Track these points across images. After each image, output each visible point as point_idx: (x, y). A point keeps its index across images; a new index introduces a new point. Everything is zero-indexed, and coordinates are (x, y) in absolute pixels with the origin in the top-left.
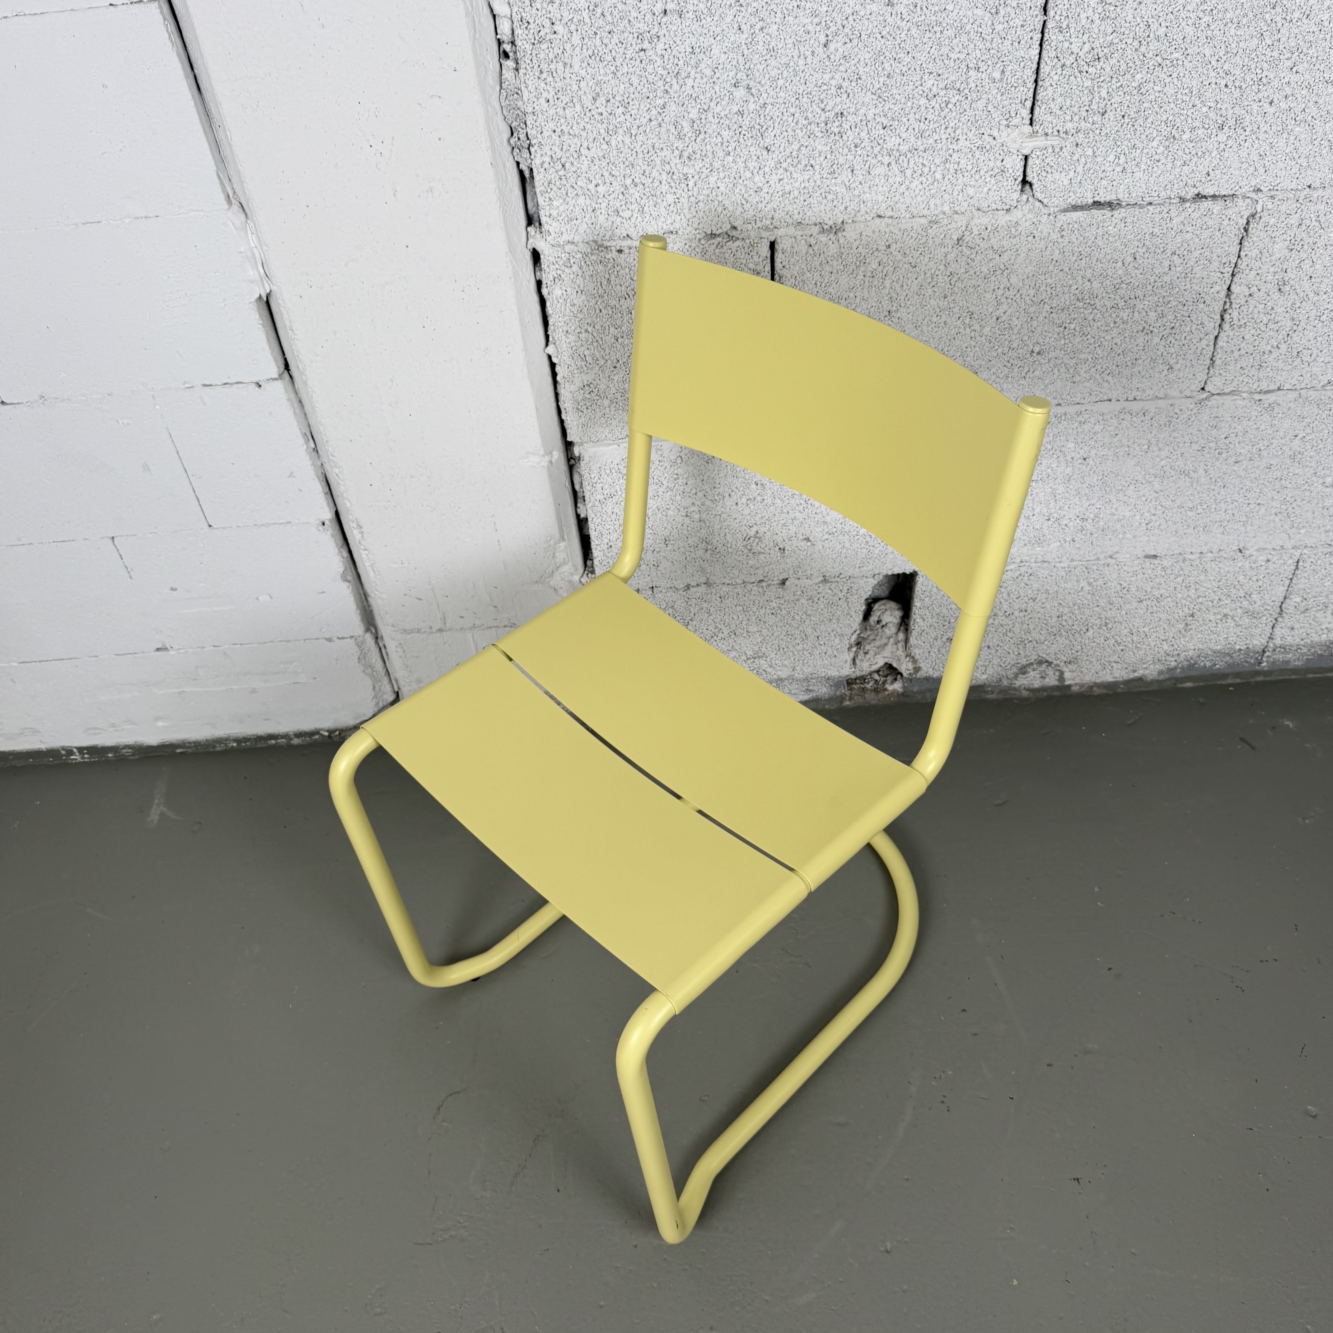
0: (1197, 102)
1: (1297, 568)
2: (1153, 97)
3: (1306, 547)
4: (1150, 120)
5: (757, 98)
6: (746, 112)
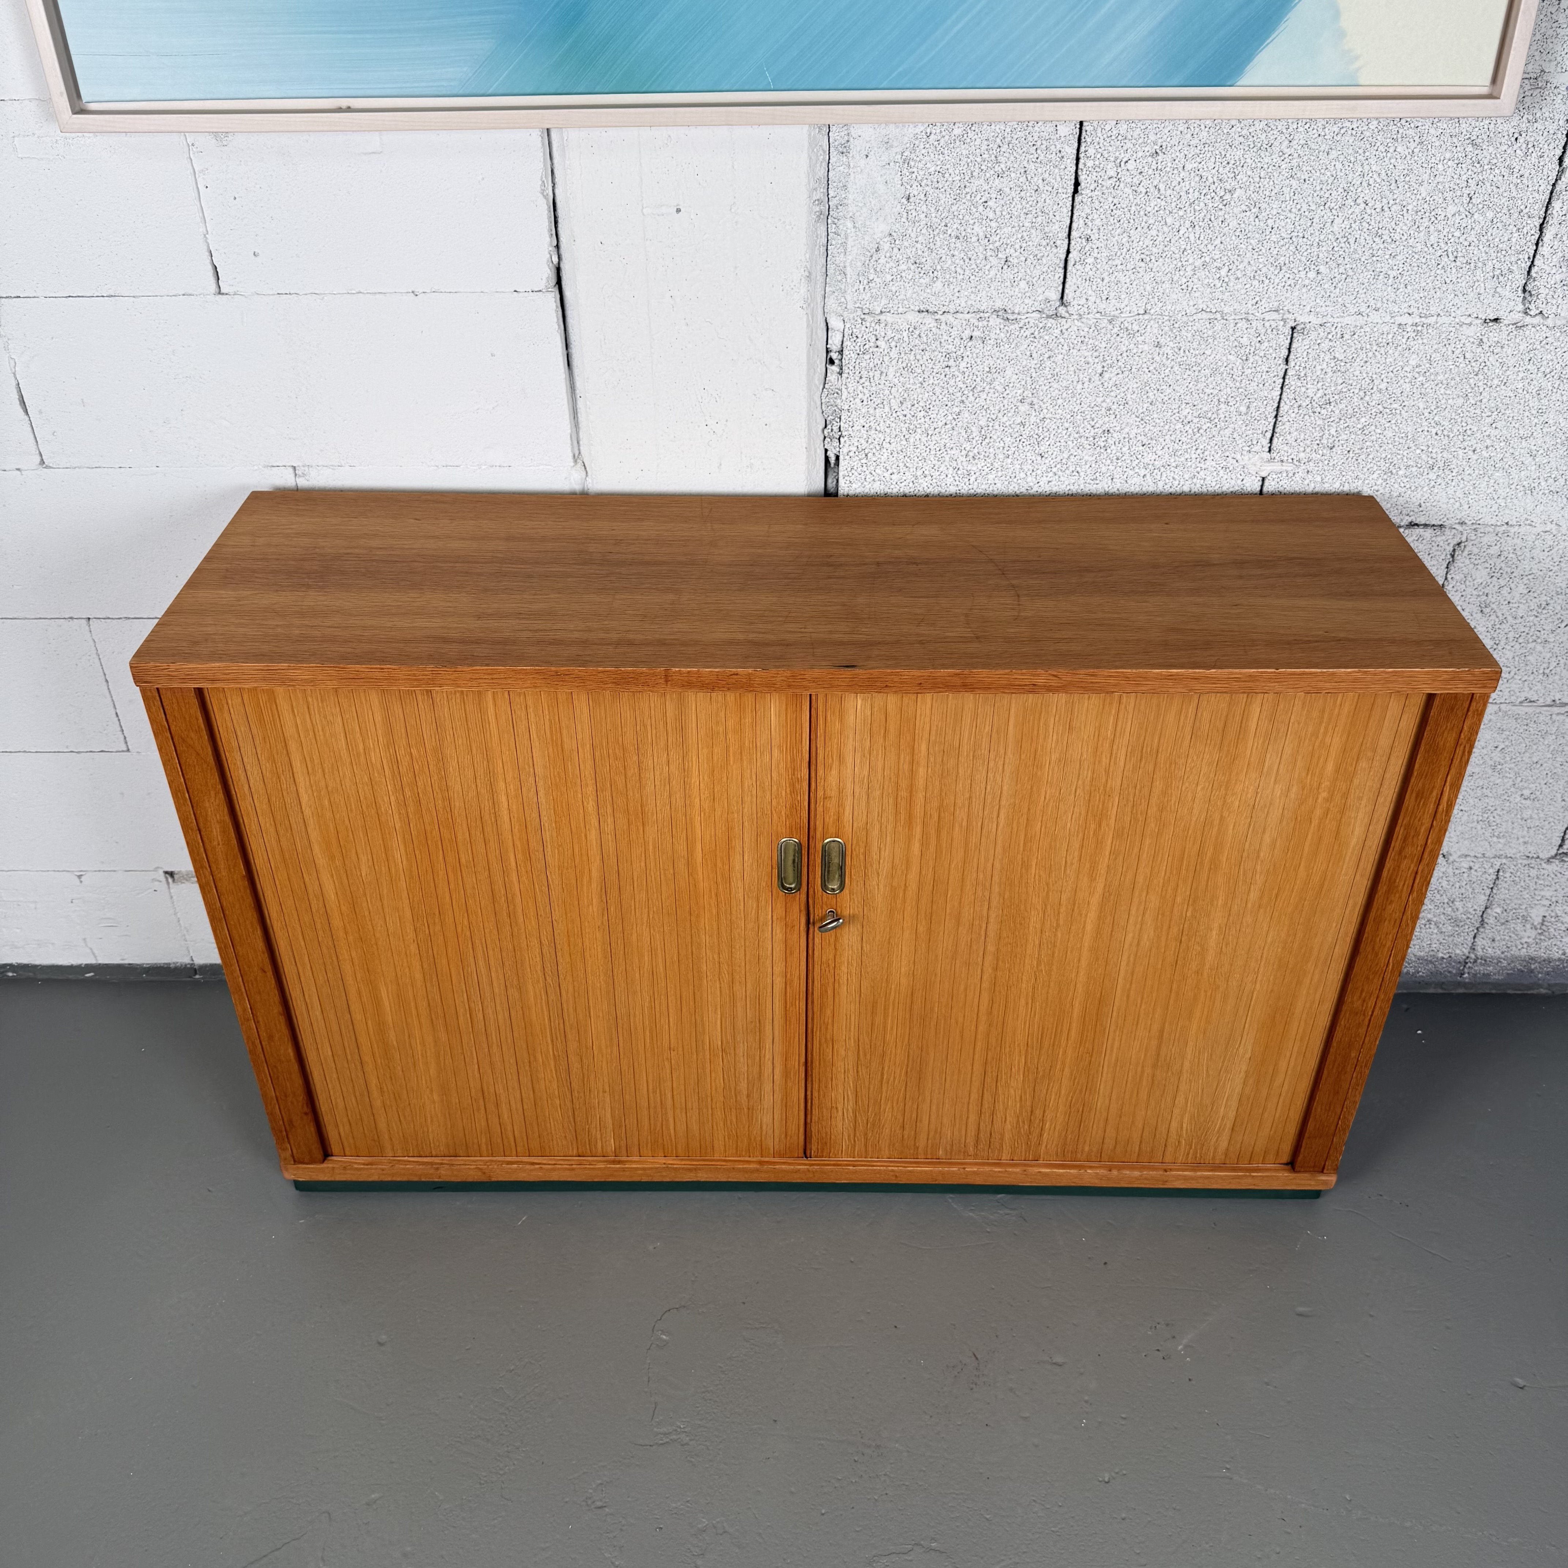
0: (1412, 445)
1: (1498, 878)
2: (1374, 438)
3: (1506, 857)
4: (1371, 457)
5: (1038, 413)
6: (1028, 424)
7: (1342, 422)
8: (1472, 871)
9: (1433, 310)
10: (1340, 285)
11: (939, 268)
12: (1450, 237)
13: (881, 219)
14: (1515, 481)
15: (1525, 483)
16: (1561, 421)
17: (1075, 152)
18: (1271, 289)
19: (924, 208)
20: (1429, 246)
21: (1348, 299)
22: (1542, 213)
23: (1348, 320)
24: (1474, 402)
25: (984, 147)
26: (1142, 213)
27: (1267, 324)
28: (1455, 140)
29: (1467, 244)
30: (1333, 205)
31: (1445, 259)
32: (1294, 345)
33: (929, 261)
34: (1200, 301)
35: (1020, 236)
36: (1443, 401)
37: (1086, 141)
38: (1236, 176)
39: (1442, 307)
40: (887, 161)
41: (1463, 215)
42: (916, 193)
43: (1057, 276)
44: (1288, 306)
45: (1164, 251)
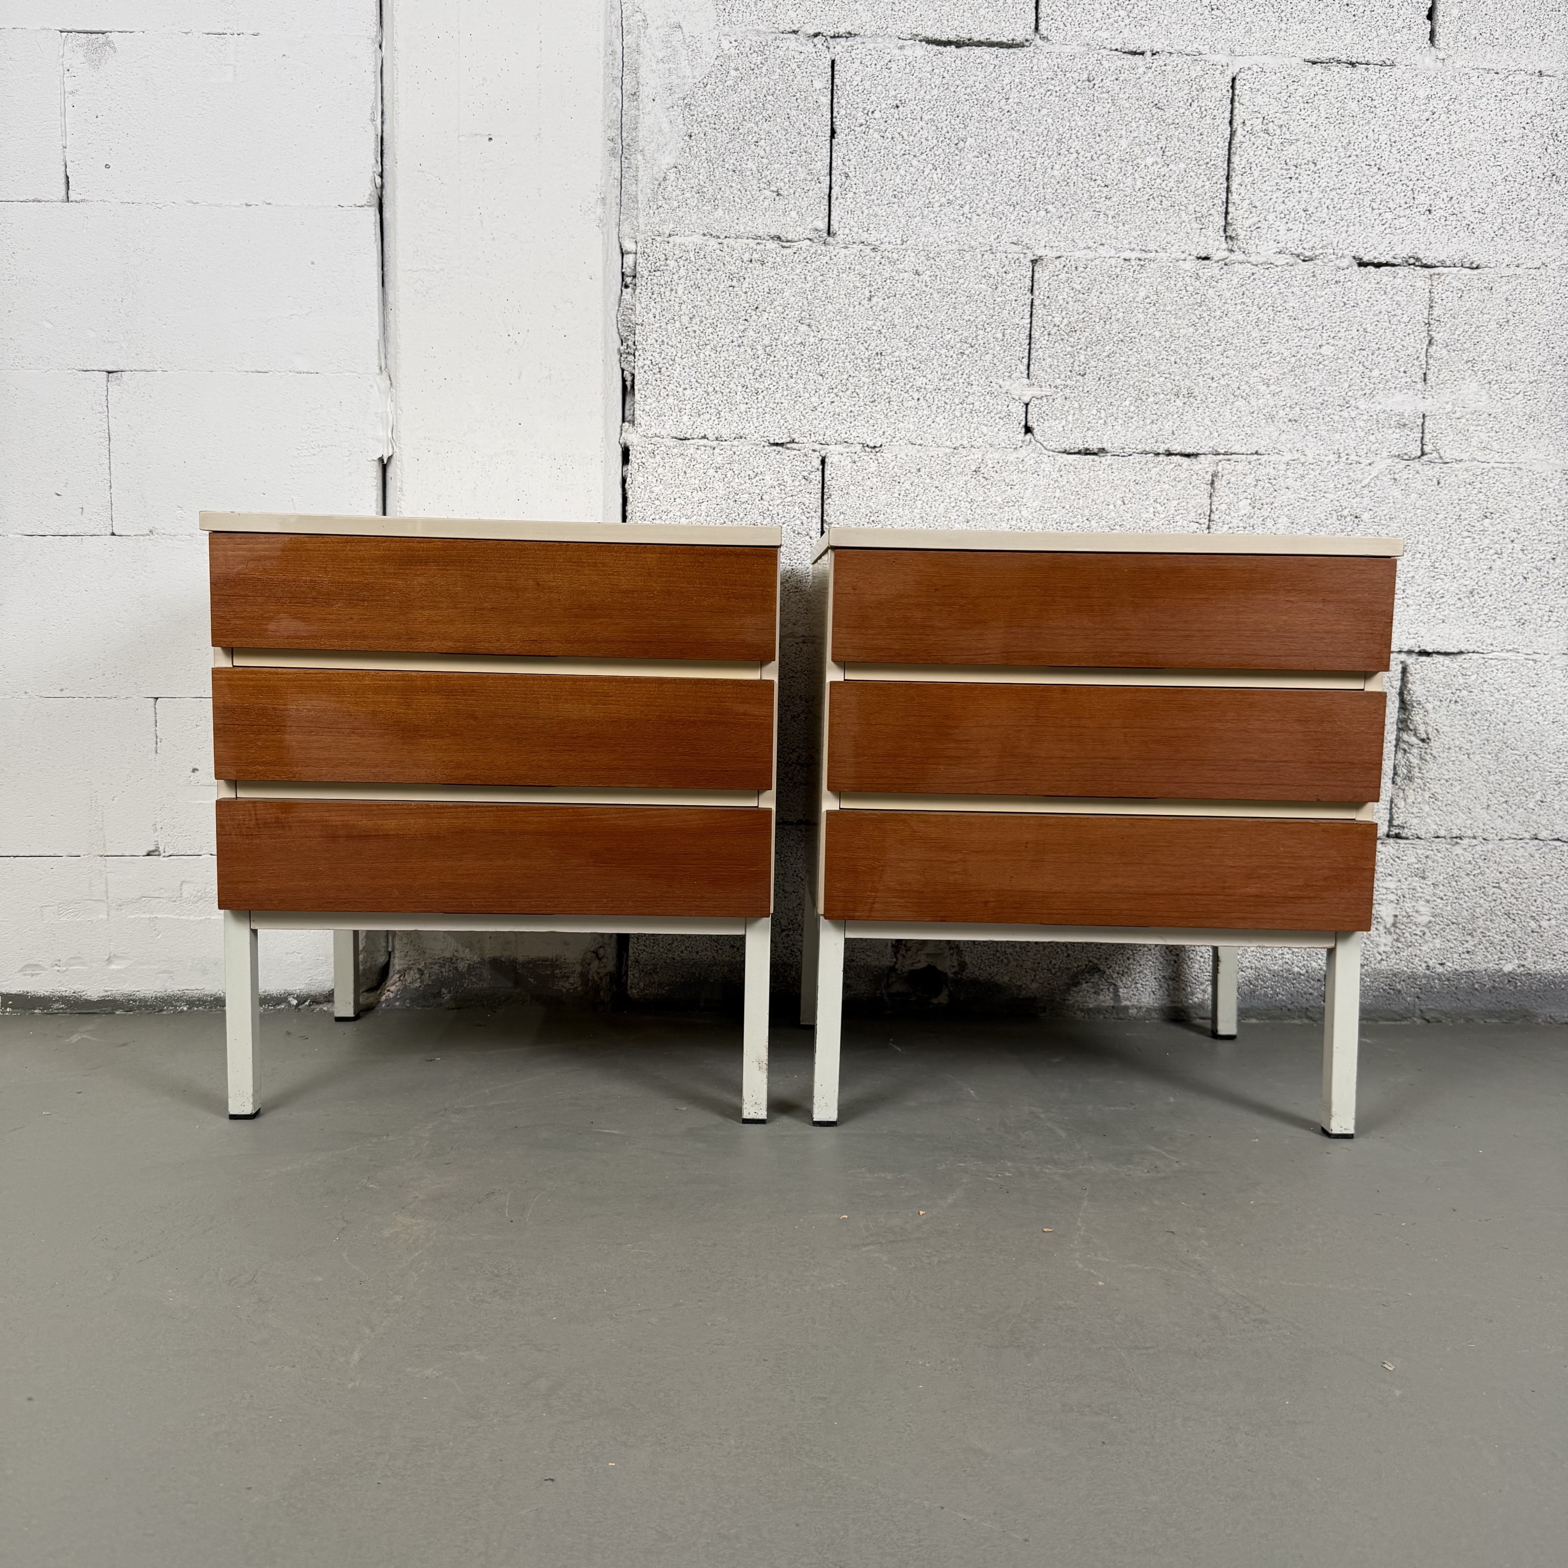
0: (1155, 373)
4: (1120, 384)
5: (816, 334)
6: (807, 344)
7: (1089, 349)
9: (1152, 246)
10: (1066, 223)
11: (719, 197)
12: (1153, 182)
13: (667, 152)
14: (1255, 408)
15: (1264, 411)
16: (1283, 350)
17: (829, 102)
18: (1009, 226)
19: (704, 145)
20: (1137, 189)
21: (1076, 235)
22: (1225, 165)
23: (1077, 254)
24: (1202, 332)
25: (753, 96)
26: (891, 155)
27: (1010, 256)
28: (1141, 103)
29: (1168, 189)
30: (1050, 153)
31: (1152, 202)
32: (1036, 276)
33: (710, 191)
34: (949, 235)
35: (788, 171)
36: (1175, 332)
37: (838, 93)
38: (966, 127)
39: (1158, 244)
40: (671, 104)
41: (1160, 166)
42: (697, 132)
43: (822, 208)
44: (1026, 241)
45: (912, 189)
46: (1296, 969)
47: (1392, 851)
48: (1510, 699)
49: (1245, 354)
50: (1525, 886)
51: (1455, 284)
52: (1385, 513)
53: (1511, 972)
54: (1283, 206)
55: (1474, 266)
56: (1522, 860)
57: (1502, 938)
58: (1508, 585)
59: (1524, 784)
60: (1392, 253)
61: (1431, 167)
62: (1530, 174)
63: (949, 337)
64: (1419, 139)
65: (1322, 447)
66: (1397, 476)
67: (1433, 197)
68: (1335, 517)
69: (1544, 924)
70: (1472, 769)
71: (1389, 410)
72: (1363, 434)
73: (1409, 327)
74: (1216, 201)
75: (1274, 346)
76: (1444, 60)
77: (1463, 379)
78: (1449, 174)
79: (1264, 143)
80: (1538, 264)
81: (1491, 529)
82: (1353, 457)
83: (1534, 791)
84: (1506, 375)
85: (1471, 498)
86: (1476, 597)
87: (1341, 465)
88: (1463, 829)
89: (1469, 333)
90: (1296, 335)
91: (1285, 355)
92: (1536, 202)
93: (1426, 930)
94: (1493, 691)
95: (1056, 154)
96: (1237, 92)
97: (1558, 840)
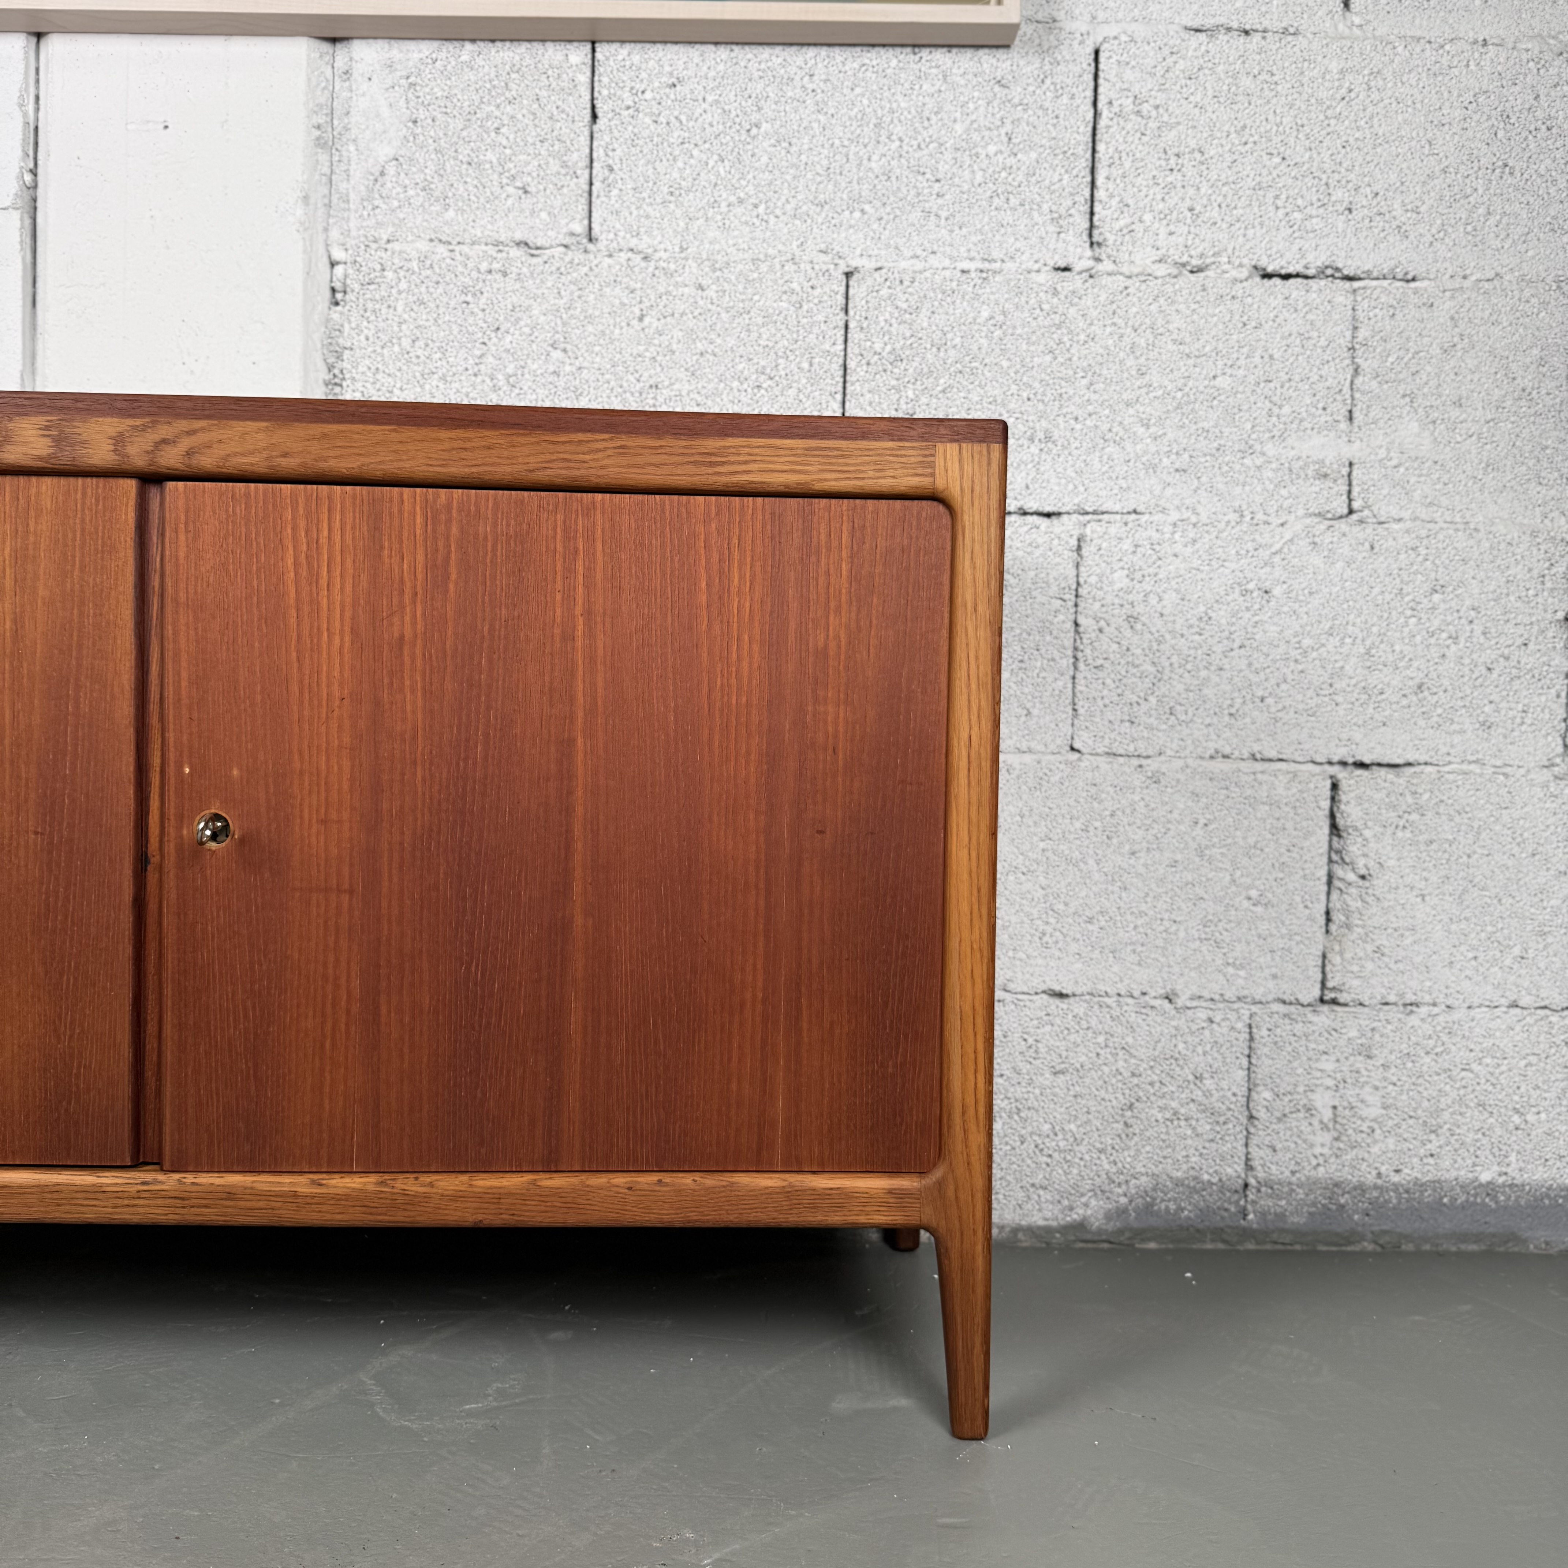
1: (1252, 1039)
5: (573, 361)
6: (562, 373)
8: (1214, 1026)
9: (996, 254)
10: (888, 226)
11: (450, 194)
12: (996, 176)
13: (385, 142)
14: (1132, 455)
15: (1144, 459)
16: (1166, 383)
17: (588, 80)
18: (815, 230)
19: (432, 133)
20: (976, 184)
21: (901, 241)
22: (1088, 155)
23: (903, 264)
24: (1062, 360)
25: (493, 75)
26: (665, 144)
27: (817, 267)
28: (980, 80)
29: (1016, 184)
30: (866, 141)
32: (851, 292)
33: (439, 187)
34: (740, 240)
35: (536, 164)
37: (599, 70)
38: (760, 109)
39: (1004, 251)
40: (391, 84)
41: (1006, 155)
42: (423, 117)
43: (580, 207)
44: (837, 248)
45: (693, 186)
46: (1206, 1177)
47: (1328, 1022)
48: (1476, 824)
49: (1118, 388)
50: (1504, 1068)
51: (1383, 299)
52: (1303, 586)
53: (1489, 1183)
54: (1161, 206)
55: (1409, 277)
56: (1498, 1034)
57: (1476, 1137)
58: (1466, 679)
59: (1498, 934)
60: (1304, 262)
61: (1349, 156)
62: (1476, 164)
63: (740, 367)
64: (1333, 122)
65: (1219, 504)
66: (1317, 540)
67: (1353, 193)
68: (1237, 590)
69: (1530, 1118)
70: (1428, 915)
71: (1304, 457)
72: (1272, 486)
73: (1328, 352)
74: (1077, 198)
75: (1154, 377)
76: (1361, 26)
77: (1400, 417)
78: (1372, 165)
79: (1136, 127)
80: (1490, 274)
81: (1442, 606)
82: (1260, 516)
83: (1511, 943)
84: (1455, 413)
85: (1415, 567)
86: (1426, 693)
87: (1244, 527)
88: (1419, 993)
89: (1406, 360)
90: (1182, 363)
91: (1169, 388)
92: (1485, 198)
93: (1376, 1126)
94: (1452, 813)
95: (873, 142)
96: (1101, 66)
97: (1545, 1007)
